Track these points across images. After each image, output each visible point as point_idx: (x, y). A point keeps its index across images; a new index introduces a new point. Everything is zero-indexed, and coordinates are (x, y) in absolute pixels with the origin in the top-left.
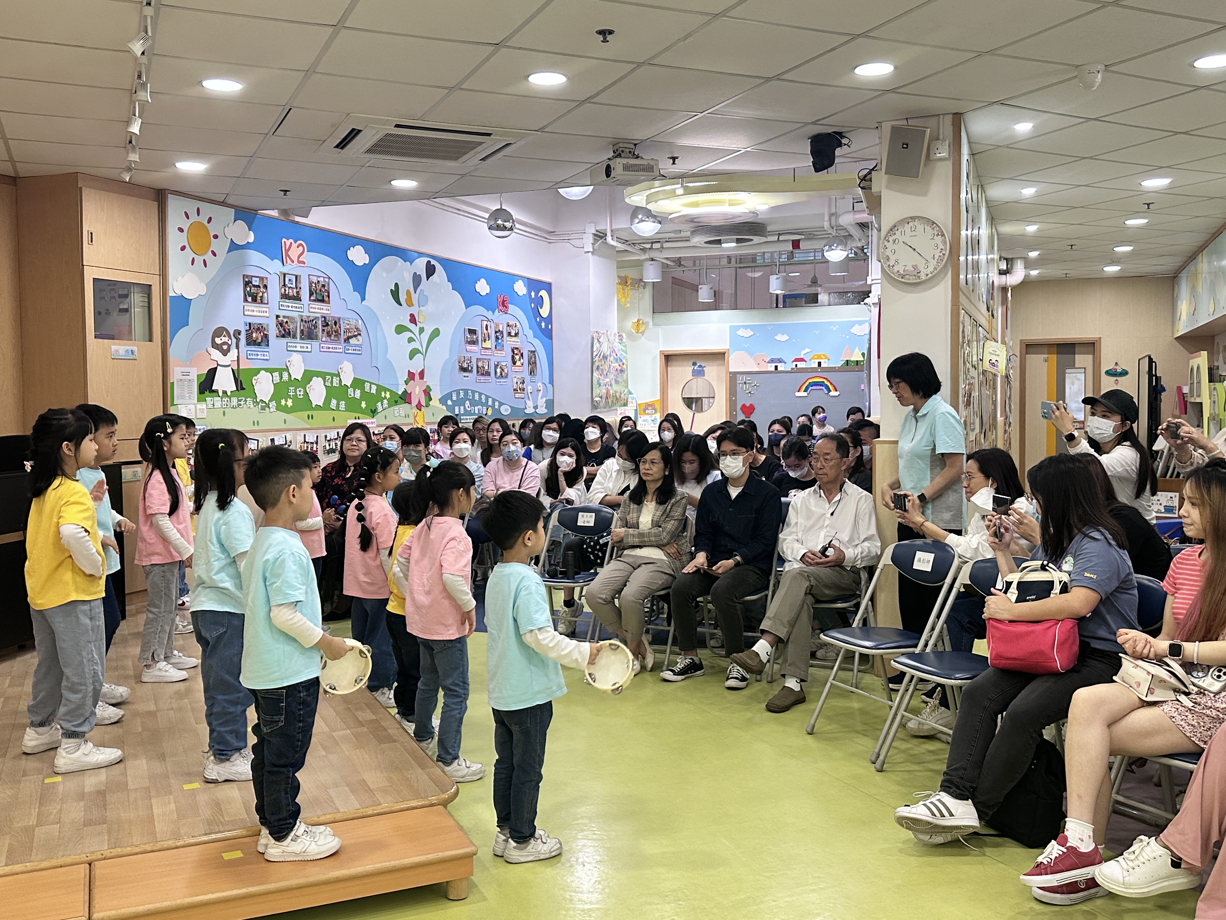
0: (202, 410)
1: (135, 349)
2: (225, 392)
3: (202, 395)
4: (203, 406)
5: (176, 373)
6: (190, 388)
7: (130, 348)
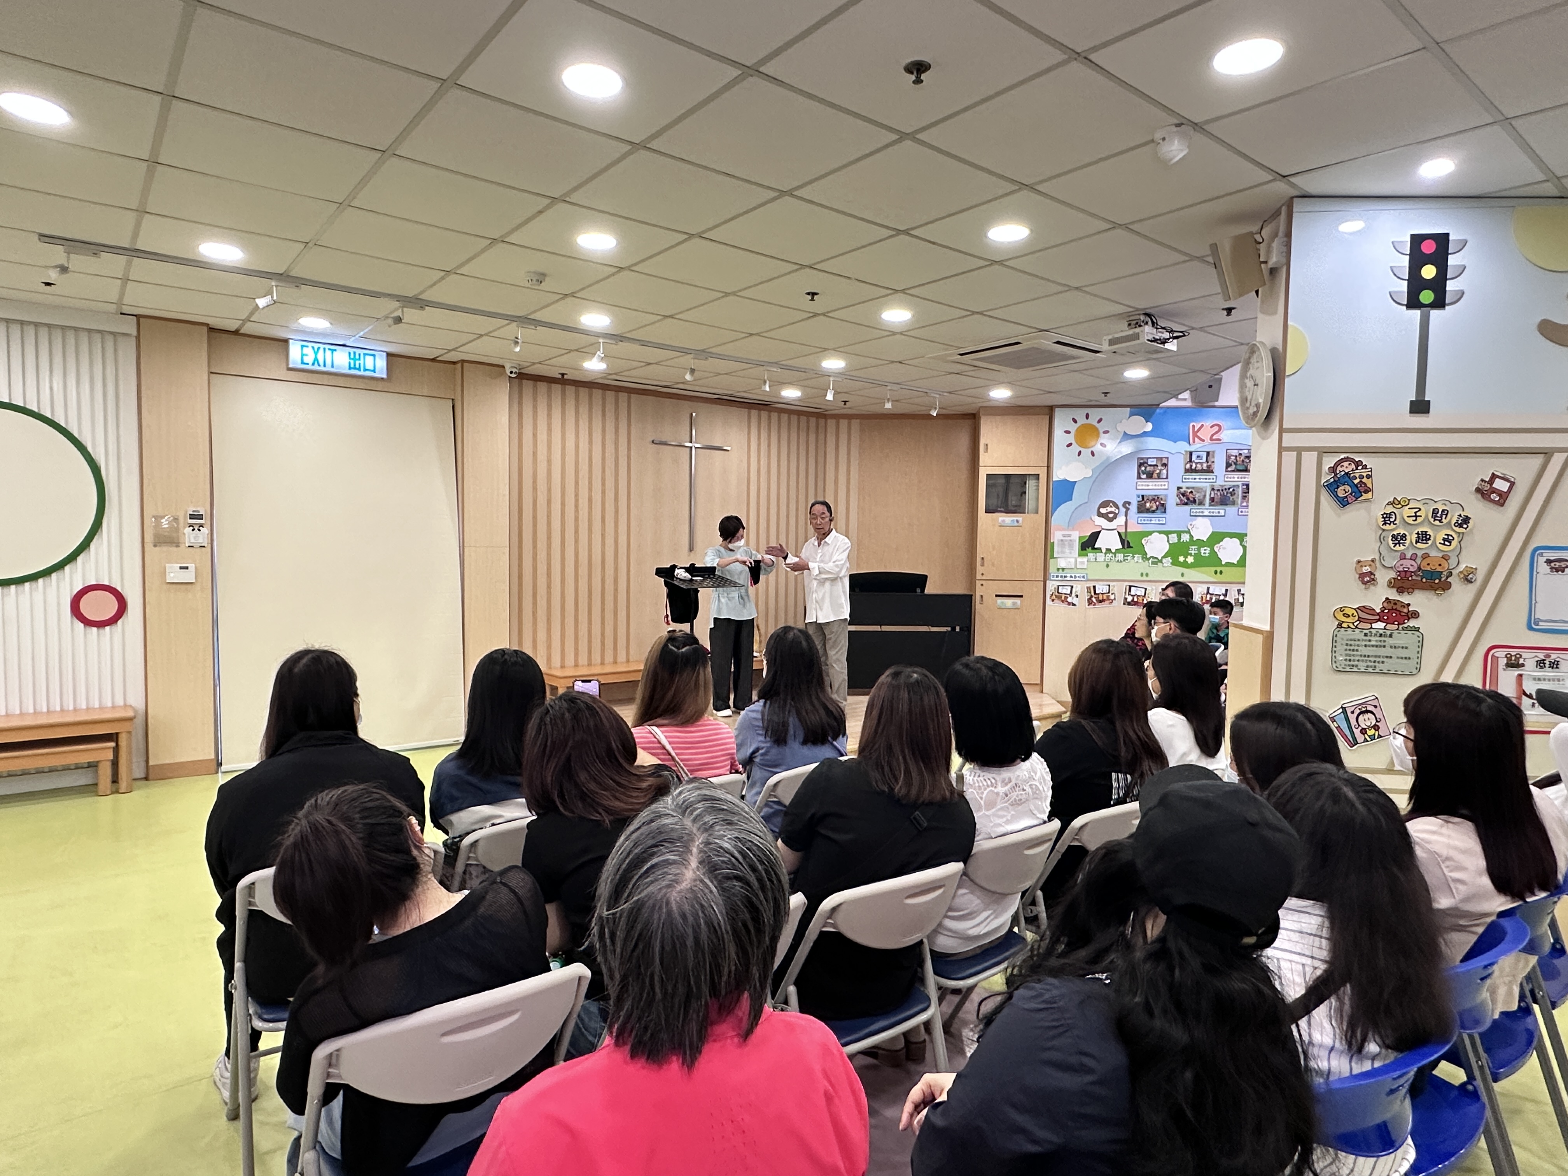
0: (1082, 563)
1: (1020, 519)
2: (1109, 550)
3: (1084, 552)
4: (1085, 559)
5: (1057, 536)
6: (1071, 546)
7: (1015, 519)
